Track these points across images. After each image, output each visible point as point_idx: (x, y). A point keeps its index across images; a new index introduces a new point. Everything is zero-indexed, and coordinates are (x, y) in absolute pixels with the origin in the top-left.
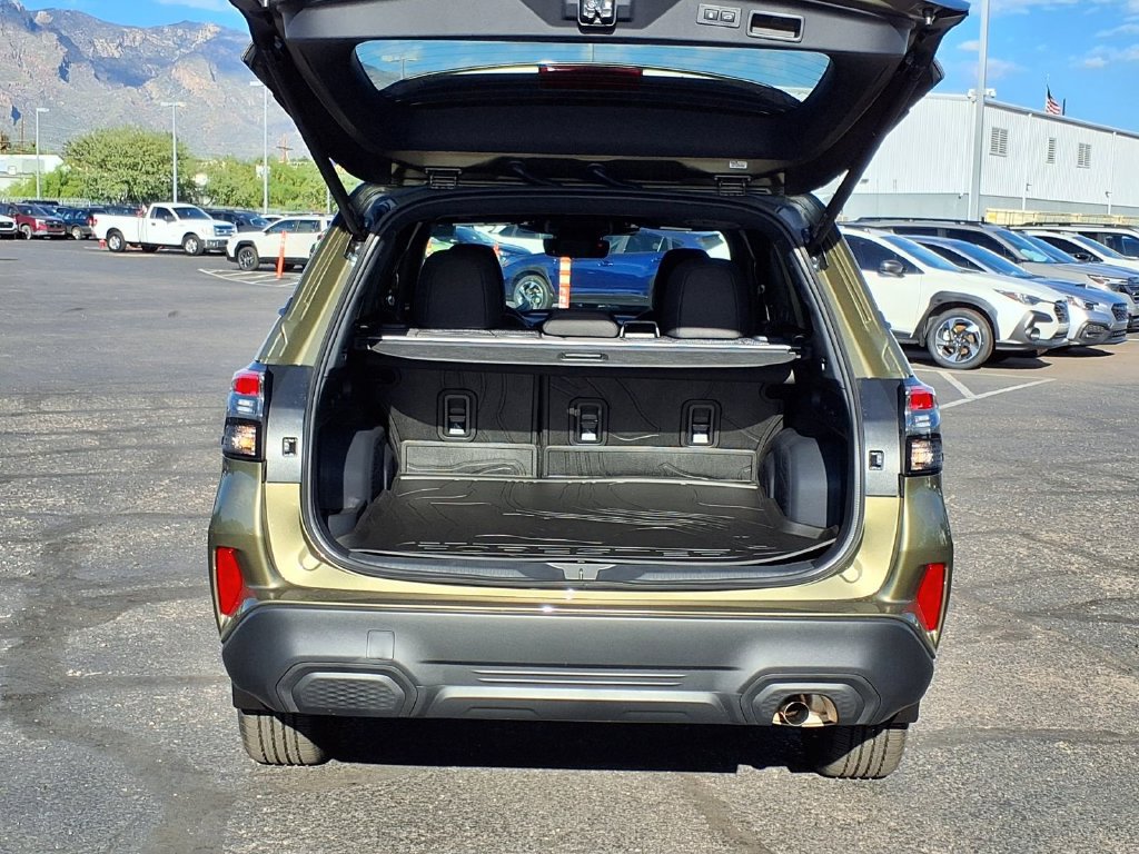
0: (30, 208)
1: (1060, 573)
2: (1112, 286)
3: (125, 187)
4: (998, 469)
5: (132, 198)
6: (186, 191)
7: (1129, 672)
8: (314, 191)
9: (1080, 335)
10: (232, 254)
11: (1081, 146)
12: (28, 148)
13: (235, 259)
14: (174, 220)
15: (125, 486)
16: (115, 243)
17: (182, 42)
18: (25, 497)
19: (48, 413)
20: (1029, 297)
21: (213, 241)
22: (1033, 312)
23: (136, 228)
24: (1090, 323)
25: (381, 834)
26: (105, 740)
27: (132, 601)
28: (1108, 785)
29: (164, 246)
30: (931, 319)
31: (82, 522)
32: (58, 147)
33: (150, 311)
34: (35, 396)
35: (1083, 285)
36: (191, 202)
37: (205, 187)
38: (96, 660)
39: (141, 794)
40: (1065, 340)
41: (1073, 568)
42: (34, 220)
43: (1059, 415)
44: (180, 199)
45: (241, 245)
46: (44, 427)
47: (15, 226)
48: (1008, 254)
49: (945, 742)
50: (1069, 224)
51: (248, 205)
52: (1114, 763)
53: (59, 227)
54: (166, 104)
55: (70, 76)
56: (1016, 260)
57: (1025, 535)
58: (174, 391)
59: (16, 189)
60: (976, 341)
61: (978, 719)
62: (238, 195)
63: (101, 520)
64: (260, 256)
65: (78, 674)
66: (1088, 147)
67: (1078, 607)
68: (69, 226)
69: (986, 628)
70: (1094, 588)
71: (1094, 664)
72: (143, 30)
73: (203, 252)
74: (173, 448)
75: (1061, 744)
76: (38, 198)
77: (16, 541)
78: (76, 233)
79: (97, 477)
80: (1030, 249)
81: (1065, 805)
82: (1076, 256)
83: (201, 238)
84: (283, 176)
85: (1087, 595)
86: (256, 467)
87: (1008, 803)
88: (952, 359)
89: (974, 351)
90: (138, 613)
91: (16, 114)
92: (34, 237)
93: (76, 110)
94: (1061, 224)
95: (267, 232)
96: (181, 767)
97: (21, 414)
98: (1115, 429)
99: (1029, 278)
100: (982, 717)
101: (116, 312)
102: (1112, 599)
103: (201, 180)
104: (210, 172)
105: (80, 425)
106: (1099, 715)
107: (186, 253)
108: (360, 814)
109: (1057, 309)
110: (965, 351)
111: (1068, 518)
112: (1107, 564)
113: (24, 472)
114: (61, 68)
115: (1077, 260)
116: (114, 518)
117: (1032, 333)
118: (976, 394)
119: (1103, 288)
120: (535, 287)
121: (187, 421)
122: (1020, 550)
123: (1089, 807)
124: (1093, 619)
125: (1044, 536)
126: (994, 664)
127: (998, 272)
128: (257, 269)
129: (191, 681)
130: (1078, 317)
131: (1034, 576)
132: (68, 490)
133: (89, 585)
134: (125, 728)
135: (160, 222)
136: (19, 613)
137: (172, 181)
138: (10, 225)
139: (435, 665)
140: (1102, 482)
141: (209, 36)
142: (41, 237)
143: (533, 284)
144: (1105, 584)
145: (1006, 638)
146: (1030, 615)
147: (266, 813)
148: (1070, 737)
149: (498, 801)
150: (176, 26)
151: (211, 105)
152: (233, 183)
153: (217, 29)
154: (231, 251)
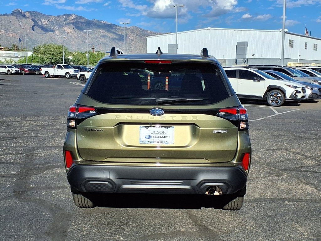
0: (24, 66)
1: (294, 160)
2: (319, 83)
3: (50, 60)
4: (282, 133)
5: (52, 63)
6: (67, 61)
7: (308, 184)
9: (309, 97)
10: (79, 78)
11: (314, 44)
12: (23, 50)
13: (79, 79)
14: (63, 69)
15: (47, 140)
16: (47, 76)
17: (66, 20)
18: (21, 142)
19: (27, 121)
20: (294, 86)
21: (74, 74)
22: (296, 90)
23: (53, 71)
24: (312, 93)
25: (108, 224)
26: (40, 202)
27: (48, 168)
28: (297, 212)
29: (60, 76)
30: (267, 93)
31: (35, 149)
32: (32, 49)
33: (56, 94)
34: (24, 116)
35: (310, 83)
36: (68, 64)
38: (38, 182)
39: (48, 215)
40: (305, 98)
41: (298, 158)
42: (25, 69)
43: (301, 118)
44: (65, 63)
45: (81, 75)
46: (26, 124)
47: (20, 71)
48: (290, 75)
49: (256, 202)
50: (308, 66)
51: (83, 64)
52: (300, 207)
53: (32, 71)
54: (61, 37)
55: (35, 30)
56: (292, 76)
57: (286, 150)
58: (61, 115)
59: (20, 61)
60: (280, 99)
61: (266, 196)
62: (81, 62)
63: (41, 148)
64: (86, 78)
65: (33, 186)
66: (317, 45)
67: (297, 168)
68: (35, 71)
70: (302, 163)
71: (299, 182)
72: (55, 16)
73: (71, 77)
74: (60, 130)
75: (287, 202)
76: (26, 63)
77: (18, 154)
78: (36, 73)
79: (40, 137)
80: (296, 73)
81: (285, 217)
82: (310, 75)
83: (70, 74)
84: (93, 56)
85: (300, 165)
86: (75, 130)
87: (270, 216)
88: (274, 104)
89: (280, 101)
90: (50, 171)
91: (20, 40)
92: (25, 74)
93: (37, 39)
94: (306, 66)
95: (88, 72)
96: (59, 208)
97: (20, 121)
98: (316, 122)
99: (295, 81)
100: (267, 195)
101: (47, 94)
102: (307, 166)
103: (71, 58)
104: (73, 55)
105: (36, 124)
106: (298, 195)
107: (66, 78)
108: (103, 219)
109: (302, 90)
110: (277, 101)
111: (298, 145)
112: (307, 157)
113: (21, 136)
114: (32, 27)
115: (310, 76)
116: (44, 147)
117: (296, 96)
118: (279, 113)
119: (317, 84)
120: (160, 86)
121: (64, 122)
122: (284, 154)
123: (291, 217)
124: (301, 171)
125: (291, 150)
126: (272, 182)
127: (286, 80)
128: (85, 82)
129: (62, 188)
130: (309, 92)
131: (287, 160)
132: (32, 140)
133: (37, 164)
134: (45, 199)
135: (59, 70)
136: (18, 171)
137: (63, 58)
138: (19, 71)
139: (120, 180)
140: (309, 136)
141: (73, 18)
142: (27, 74)
143: (160, 85)
144: (305, 162)
145: (276, 176)
146: (284, 170)
147: (79, 219)
148: (289, 200)
149: (139, 216)
150: (64, 15)
151: (74, 37)
152: (79, 58)
153: (75, 16)
154: (78, 77)
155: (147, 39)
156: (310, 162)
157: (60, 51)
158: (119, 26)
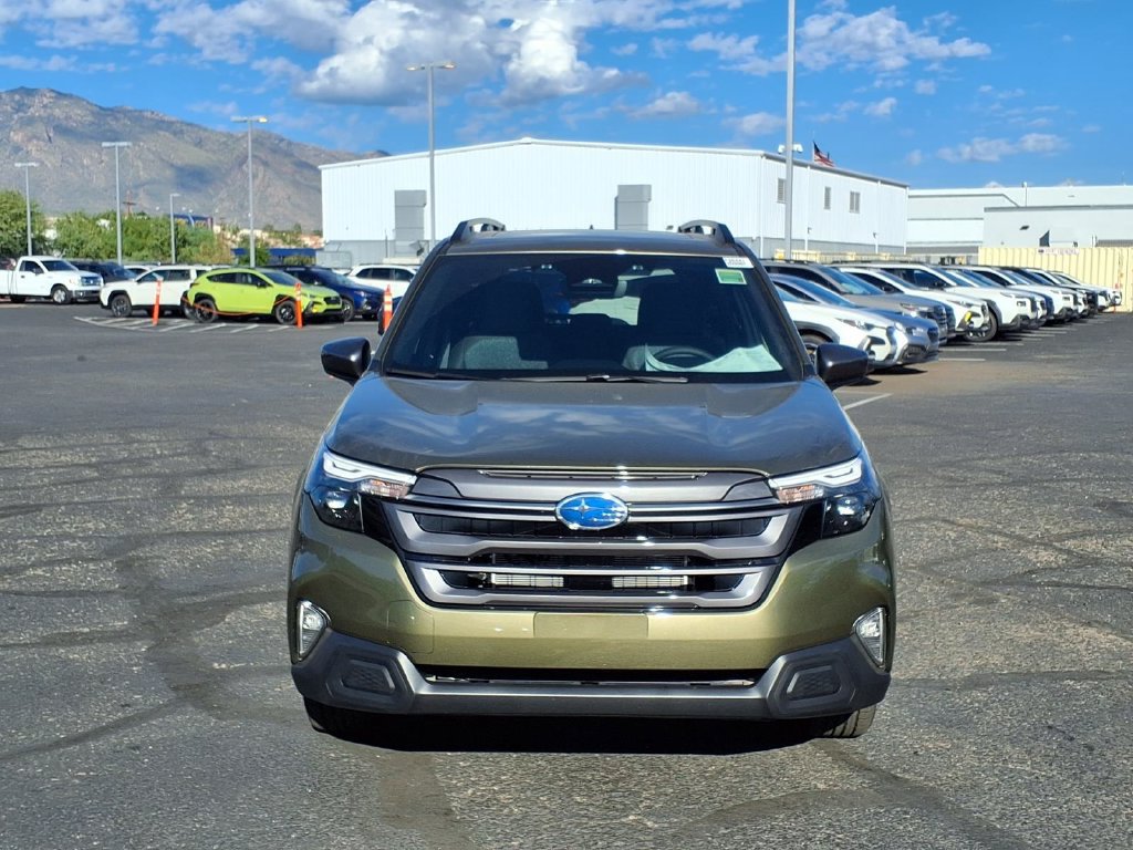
1: (992, 550)
2: (922, 313)
6: (40, 245)
7: (1089, 625)
8: (159, 244)
9: (903, 356)
10: (105, 303)
11: (852, 194)
13: (109, 307)
14: (42, 272)
15: (151, 512)
17: (20, 107)
18: (64, 523)
19: (31, 449)
20: (864, 324)
21: (82, 291)
22: (869, 337)
23: (7, 281)
24: (910, 345)
27: (228, 605)
29: (30, 297)
31: (132, 542)
33: (58, 357)
34: (7, 435)
35: (900, 313)
37: (56, 241)
38: (231, 653)
40: (894, 360)
41: (999, 546)
45: (114, 295)
46: (36, 462)
48: (834, 288)
50: (869, 262)
52: (1118, 694)
54: (18, 165)
56: (841, 292)
57: (945, 521)
58: (134, 427)
61: (993, 666)
63: (149, 540)
64: (133, 303)
65: (223, 666)
66: (858, 194)
67: (1019, 575)
69: (957, 596)
70: (1025, 560)
71: (1058, 620)
73: (71, 300)
74: (171, 476)
75: (1069, 682)
79: (119, 503)
80: (847, 283)
81: (1098, 727)
82: (882, 289)
83: (69, 289)
85: (1023, 567)
90: (243, 615)
94: (863, 262)
95: (139, 281)
97: (7, 451)
99: (857, 307)
100: (995, 665)
101: (26, 359)
102: (1044, 569)
103: (51, 234)
104: (59, 227)
105: (68, 459)
106: (1085, 659)
107: (55, 303)
109: (888, 334)
111: (971, 506)
112: (1024, 542)
113: (48, 501)
115: (884, 292)
116: (160, 538)
117: (870, 354)
119: (915, 314)
121: (166, 452)
122: (949, 533)
124: (1039, 585)
125: (961, 521)
127: (830, 303)
128: (130, 316)
130: (902, 340)
131: (972, 553)
132: (100, 515)
133: (179, 594)
135: (29, 275)
136: (133, 620)
137: (26, 236)
140: (982, 477)
141: (46, 101)
144: (1031, 556)
145: (977, 602)
146: (987, 584)
148: (1072, 676)
150: (13, 92)
151: (49, 165)
152: (82, 237)
153: (53, 95)
154: (105, 300)
155: (323, 172)
156: (1045, 556)
157: (13, 211)
158: (205, 130)
